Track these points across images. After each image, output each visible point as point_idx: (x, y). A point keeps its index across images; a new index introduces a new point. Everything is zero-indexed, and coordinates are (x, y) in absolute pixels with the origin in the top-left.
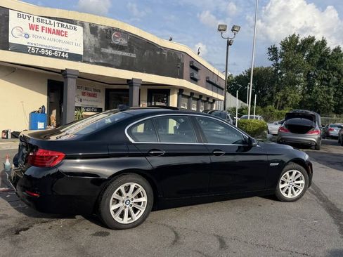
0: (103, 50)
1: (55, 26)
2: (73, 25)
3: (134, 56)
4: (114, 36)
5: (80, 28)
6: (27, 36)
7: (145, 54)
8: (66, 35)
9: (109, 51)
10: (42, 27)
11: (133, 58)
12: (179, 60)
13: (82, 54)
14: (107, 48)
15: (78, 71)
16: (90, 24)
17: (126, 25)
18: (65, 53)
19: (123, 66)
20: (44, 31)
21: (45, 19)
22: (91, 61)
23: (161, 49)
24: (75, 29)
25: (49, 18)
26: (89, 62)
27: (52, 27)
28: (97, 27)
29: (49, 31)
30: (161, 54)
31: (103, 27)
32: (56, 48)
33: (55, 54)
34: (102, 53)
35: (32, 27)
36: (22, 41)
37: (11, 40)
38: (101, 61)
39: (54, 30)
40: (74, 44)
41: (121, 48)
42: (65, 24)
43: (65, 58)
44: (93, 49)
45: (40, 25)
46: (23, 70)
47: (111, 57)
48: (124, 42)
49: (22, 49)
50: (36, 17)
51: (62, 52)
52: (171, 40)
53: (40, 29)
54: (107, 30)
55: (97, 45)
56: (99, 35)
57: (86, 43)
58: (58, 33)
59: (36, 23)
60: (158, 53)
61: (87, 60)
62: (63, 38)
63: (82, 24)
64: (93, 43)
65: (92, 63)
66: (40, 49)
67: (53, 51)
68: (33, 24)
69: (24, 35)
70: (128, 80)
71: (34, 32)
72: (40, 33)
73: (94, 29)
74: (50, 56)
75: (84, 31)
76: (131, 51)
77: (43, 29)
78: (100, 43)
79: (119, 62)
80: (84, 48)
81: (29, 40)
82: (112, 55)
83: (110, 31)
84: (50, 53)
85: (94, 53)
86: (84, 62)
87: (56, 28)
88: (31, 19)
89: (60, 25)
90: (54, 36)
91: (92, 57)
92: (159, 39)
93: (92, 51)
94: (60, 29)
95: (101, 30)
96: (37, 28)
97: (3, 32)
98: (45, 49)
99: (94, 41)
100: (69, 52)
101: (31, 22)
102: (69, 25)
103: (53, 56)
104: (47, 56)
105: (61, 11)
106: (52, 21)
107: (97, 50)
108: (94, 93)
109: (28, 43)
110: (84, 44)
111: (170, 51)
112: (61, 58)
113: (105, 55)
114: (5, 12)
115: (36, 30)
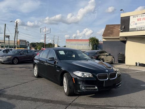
6: (136, 24)
20: (144, 20)
21: (144, 14)
35: (138, 20)
37: (130, 27)
45: (142, 17)
49: (134, 30)
50: (140, 15)
53: (142, 19)
59: (140, 17)
66: (141, 28)
71: (140, 22)
72: (142, 21)
81: (137, 26)
88: (138, 16)
97: (128, 25)
98: (144, 27)
101: (138, 18)
104: (144, 30)
114: (128, 18)
115: (140, 20)
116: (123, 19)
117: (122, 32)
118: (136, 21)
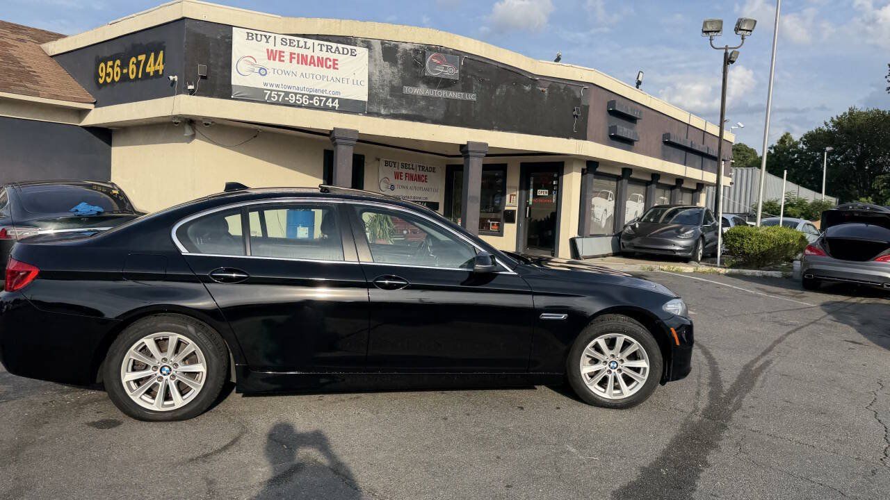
0: (408, 90)
1: (315, 49)
2: (349, 47)
3: (472, 97)
4: (431, 61)
5: (362, 52)
6: (263, 71)
7: (499, 90)
8: (335, 65)
9: (421, 90)
10: (291, 54)
11: (470, 102)
12: (578, 101)
13: (366, 99)
14: (415, 86)
15: (356, 132)
16: (383, 42)
17: (457, 37)
18: (334, 99)
19: (448, 119)
20: (295, 61)
21: (296, 38)
22: (383, 112)
23: (534, 80)
24: (353, 54)
25: (304, 36)
26: (378, 115)
27: (309, 53)
28: (397, 46)
29: (303, 60)
30: (533, 90)
31: (408, 47)
32: (316, 91)
33: (315, 102)
34: (407, 96)
35: (272, 55)
36: (255, 82)
37: (236, 80)
38: (404, 112)
39: (312, 57)
40: (350, 81)
41: (446, 83)
42: (334, 45)
43: (333, 109)
44: (387, 89)
45: (287, 50)
46: (274, 134)
47: (423, 103)
48: (451, 72)
49: (255, 96)
50: (279, 37)
51: (328, 98)
52: (558, 60)
53: (287, 58)
54: (416, 51)
55: (396, 82)
56: (400, 62)
57: (375, 78)
58: (321, 62)
59: (279, 47)
60: (527, 88)
61: (375, 109)
62: (331, 73)
63: (367, 44)
64: (388, 77)
65: (386, 116)
66: (287, 94)
67: (311, 97)
68: (274, 49)
69: (257, 70)
70: (462, 146)
71: (276, 64)
72: (286, 65)
73: (390, 51)
74: (306, 107)
75: (370, 57)
76: (467, 89)
77: (291, 58)
78: (402, 78)
79: (440, 112)
80: (370, 88)
81: (267, 79)
82: (425, 98)
83: (424, 53)
84: (305, 101)
85: (388, 97)
86: (370, 114)
87: (318, 54)
88: (271, 40)
89: (324, 49)
90: (312, 69)
91: (385, 103)
92: (530, 59)
93: (384, 93)
94: (324, 55)
95: (405, 51)
96: (280, 56)
97: (223, 67)
98: (296, 94)
99: (390, 73)
100: (341, 96)
101: (270, 46)
102: (340, 46)
103: (311, 107)
104: (300, 106)
105: (326, 21)
106: (310, 42)
107: (395, 91)
108: (422, 173)
109: (265, 84)
110: (370, 80)
111: (555, 83)
112: (326, 109)
113: (412, 99)
114: (225, 32)
115: (280, 60)
116: (199, 31)
117: (192, 93)
118: (263, 61)
